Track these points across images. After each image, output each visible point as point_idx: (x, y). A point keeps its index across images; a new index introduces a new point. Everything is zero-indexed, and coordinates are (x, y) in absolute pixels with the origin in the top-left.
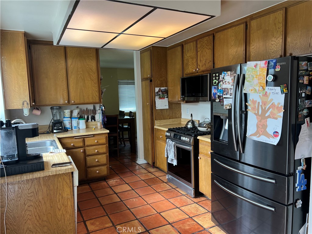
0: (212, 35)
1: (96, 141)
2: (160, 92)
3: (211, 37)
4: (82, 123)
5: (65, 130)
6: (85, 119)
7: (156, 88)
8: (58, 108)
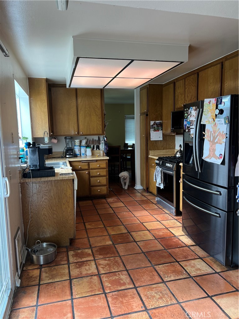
0: (197, 74)
1: (98, 165)
2: (154, 125)
3: (196, 75)
4: (89, 151)
5: (75, 156)
6: (91, 148)
7: (151, 122)
8: (70, 138)
